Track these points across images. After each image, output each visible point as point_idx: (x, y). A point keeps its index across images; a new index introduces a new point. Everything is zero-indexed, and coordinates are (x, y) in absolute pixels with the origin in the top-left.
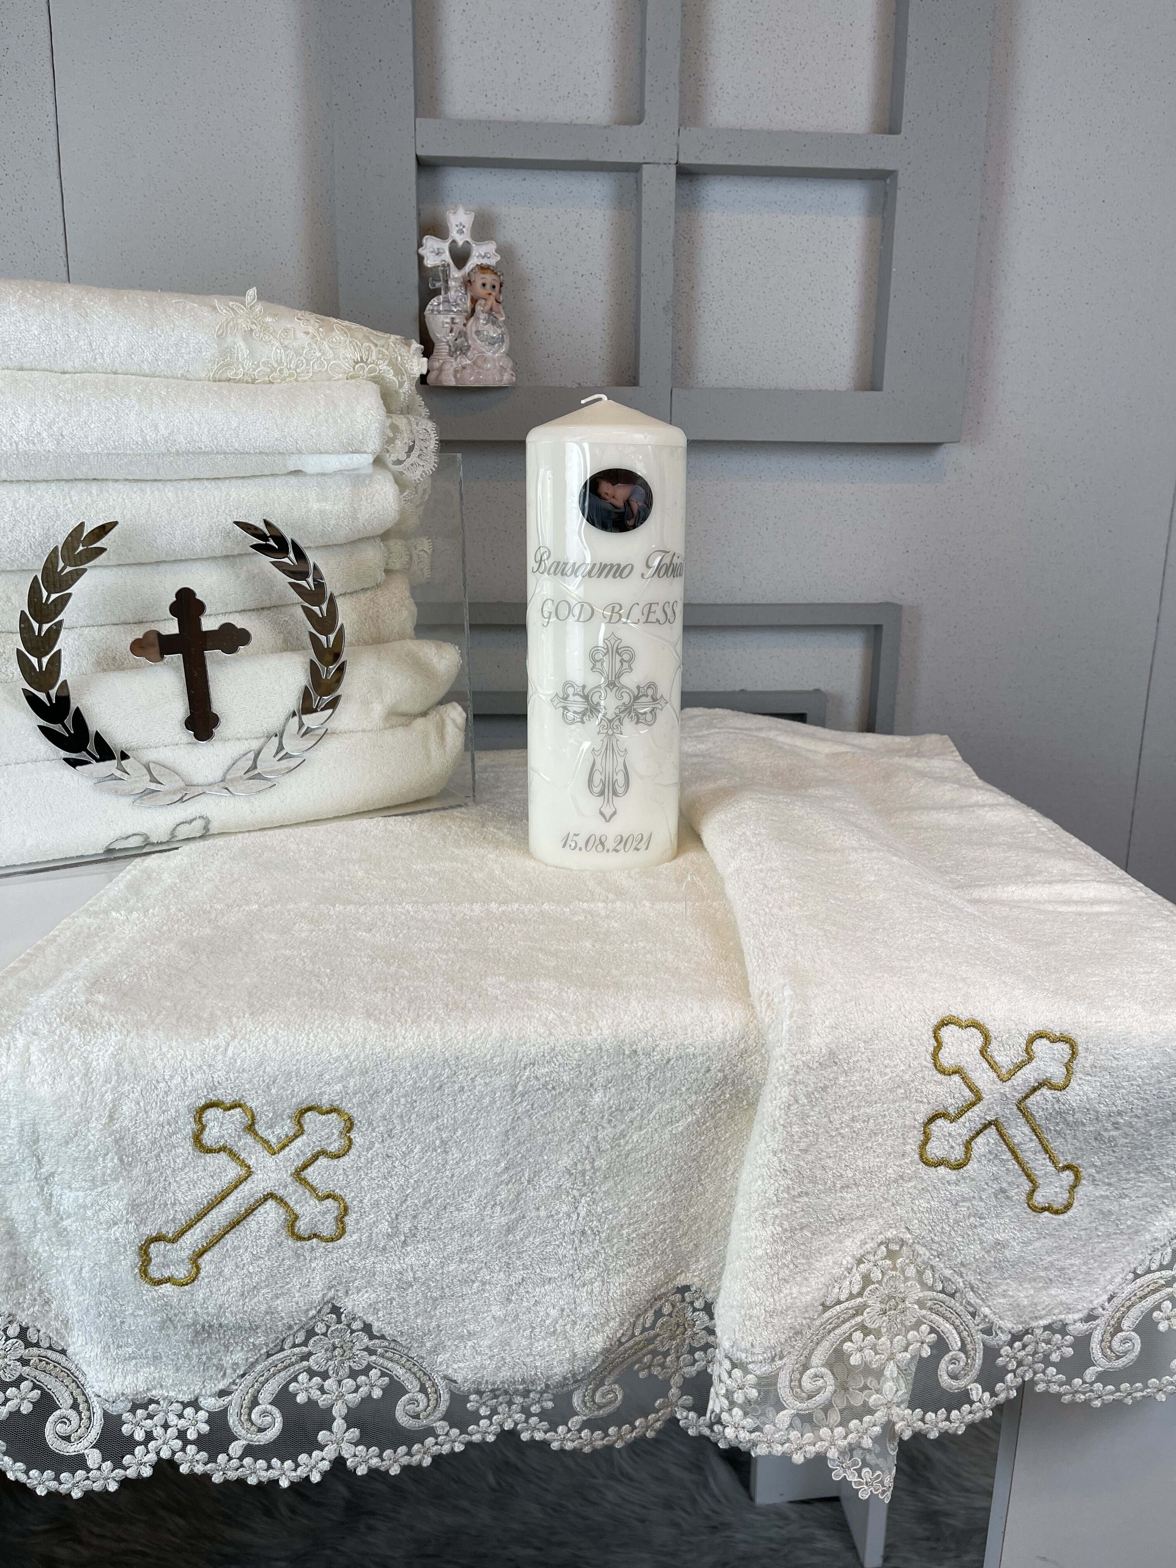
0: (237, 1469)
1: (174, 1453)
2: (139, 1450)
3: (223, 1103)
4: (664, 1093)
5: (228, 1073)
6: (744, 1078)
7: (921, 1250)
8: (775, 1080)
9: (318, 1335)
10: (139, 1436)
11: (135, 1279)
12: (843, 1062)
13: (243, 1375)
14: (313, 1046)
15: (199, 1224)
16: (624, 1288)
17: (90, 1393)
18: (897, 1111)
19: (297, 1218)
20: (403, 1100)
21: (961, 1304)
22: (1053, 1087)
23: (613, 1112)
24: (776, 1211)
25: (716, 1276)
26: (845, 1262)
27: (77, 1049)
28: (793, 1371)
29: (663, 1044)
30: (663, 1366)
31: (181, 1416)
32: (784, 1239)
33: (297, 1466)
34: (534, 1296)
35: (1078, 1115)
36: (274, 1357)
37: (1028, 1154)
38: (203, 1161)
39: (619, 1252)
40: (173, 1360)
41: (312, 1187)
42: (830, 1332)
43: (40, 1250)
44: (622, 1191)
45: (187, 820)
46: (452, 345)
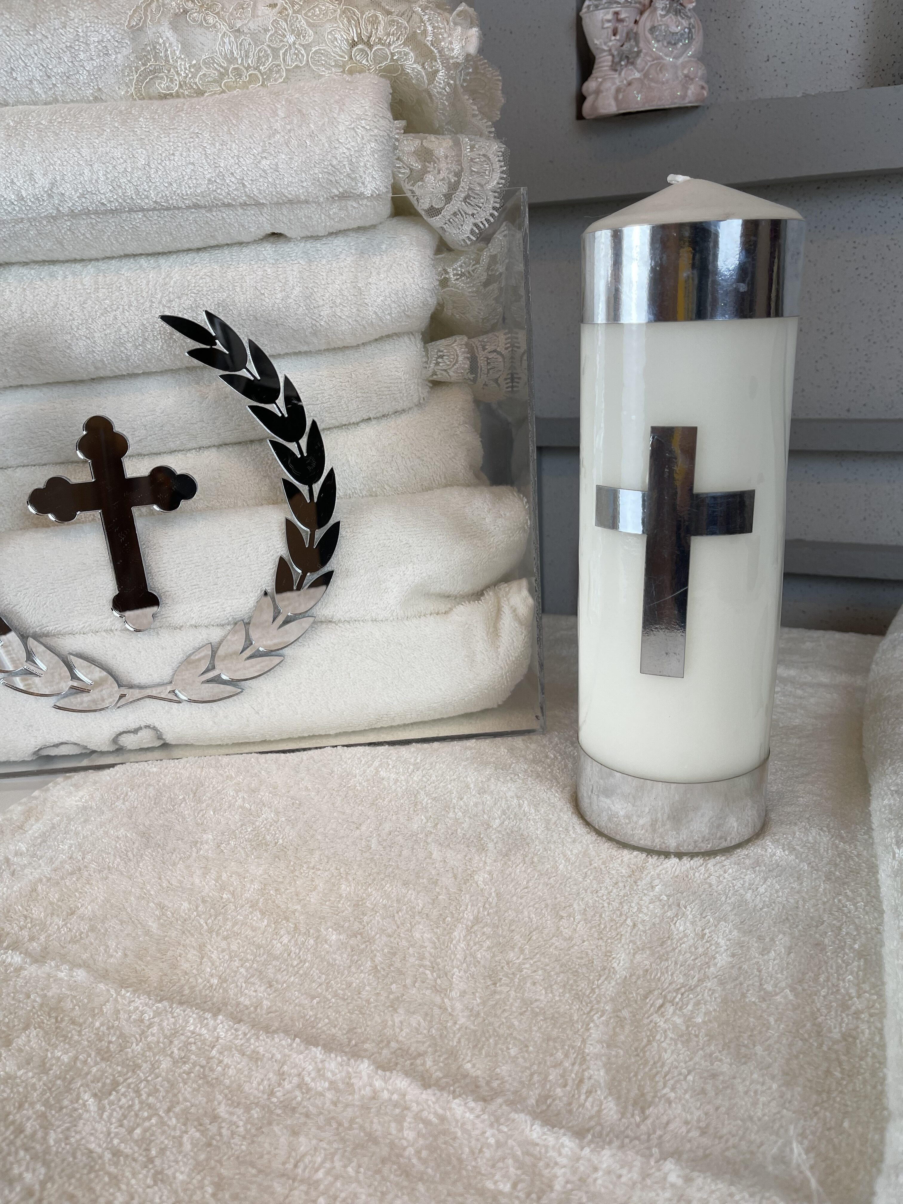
45: (129, 729)
46: (616, 53)
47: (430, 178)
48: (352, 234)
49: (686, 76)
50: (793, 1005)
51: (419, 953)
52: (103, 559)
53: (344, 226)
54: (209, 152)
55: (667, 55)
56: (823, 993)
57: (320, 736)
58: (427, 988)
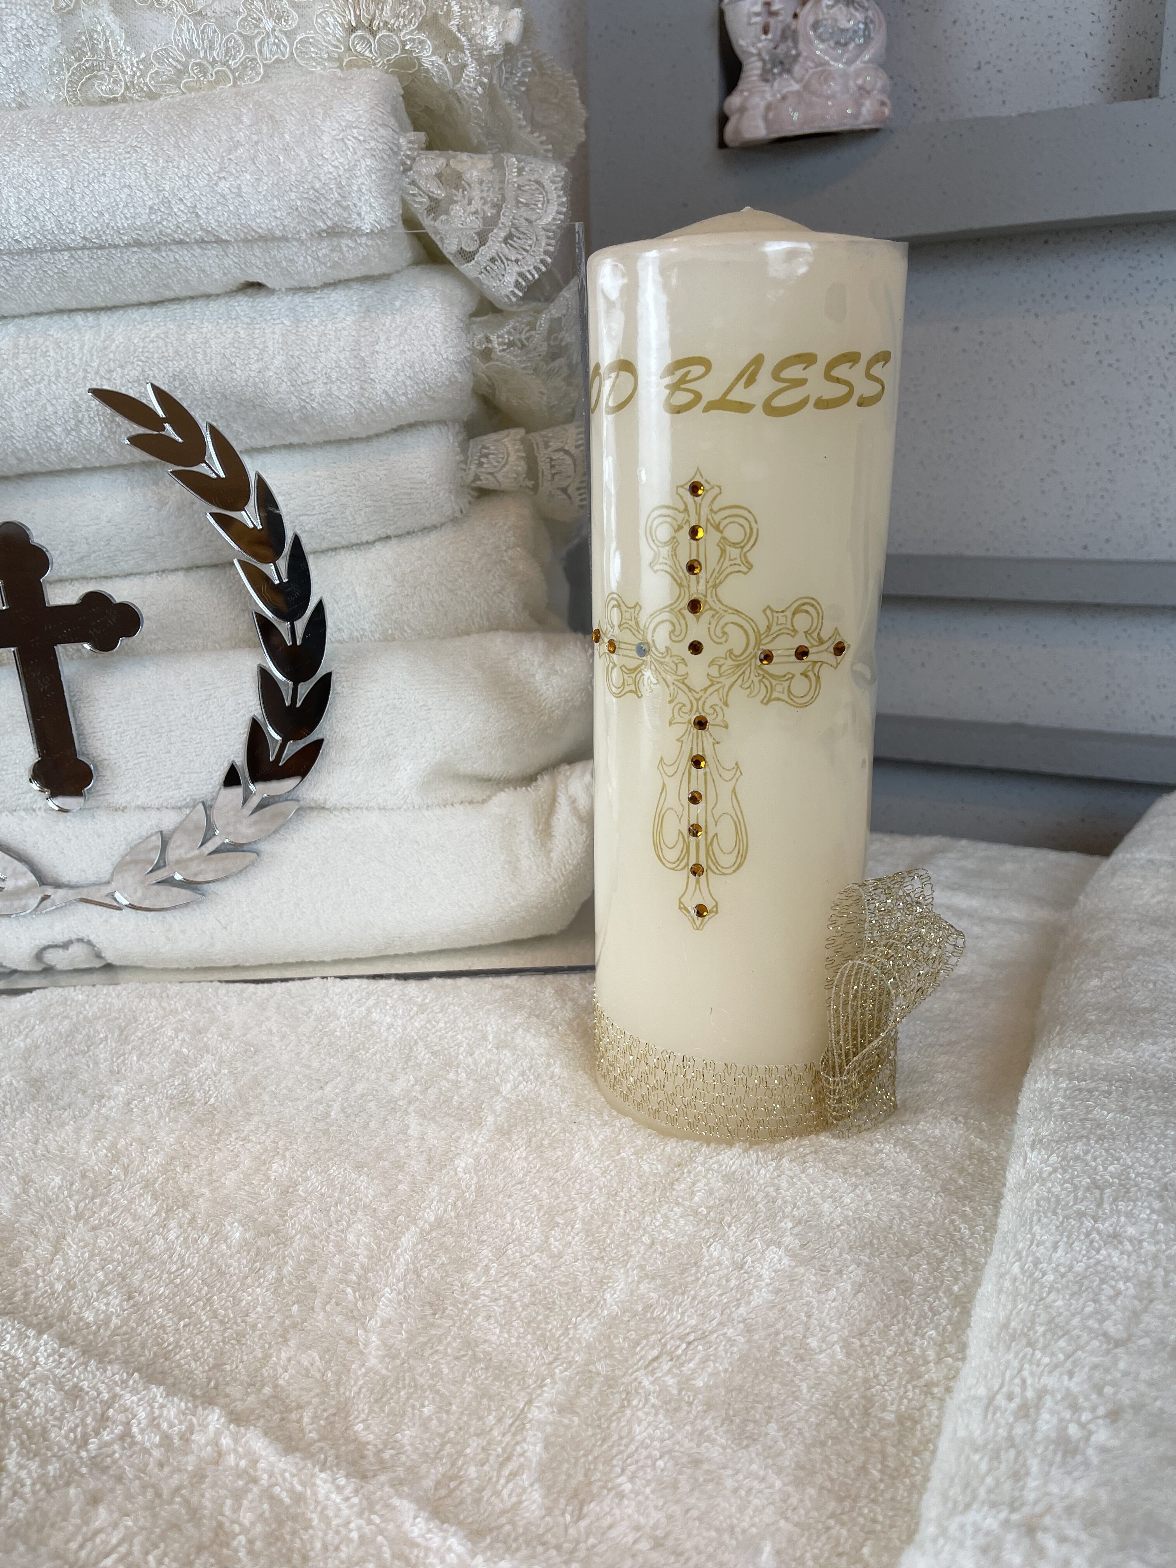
45: (56, 942)
46: (767, 57)
47: (457, 210)
48: (356, 286)
49: (861, 88)
50: (840, 1367)
51: (346, 1263)
52: (20, 713)
53: (342, 275)
54: (149, 171)
55: (835, 60)
56: (888, 1353)
57: (312, 963)
58: (341, 1313)
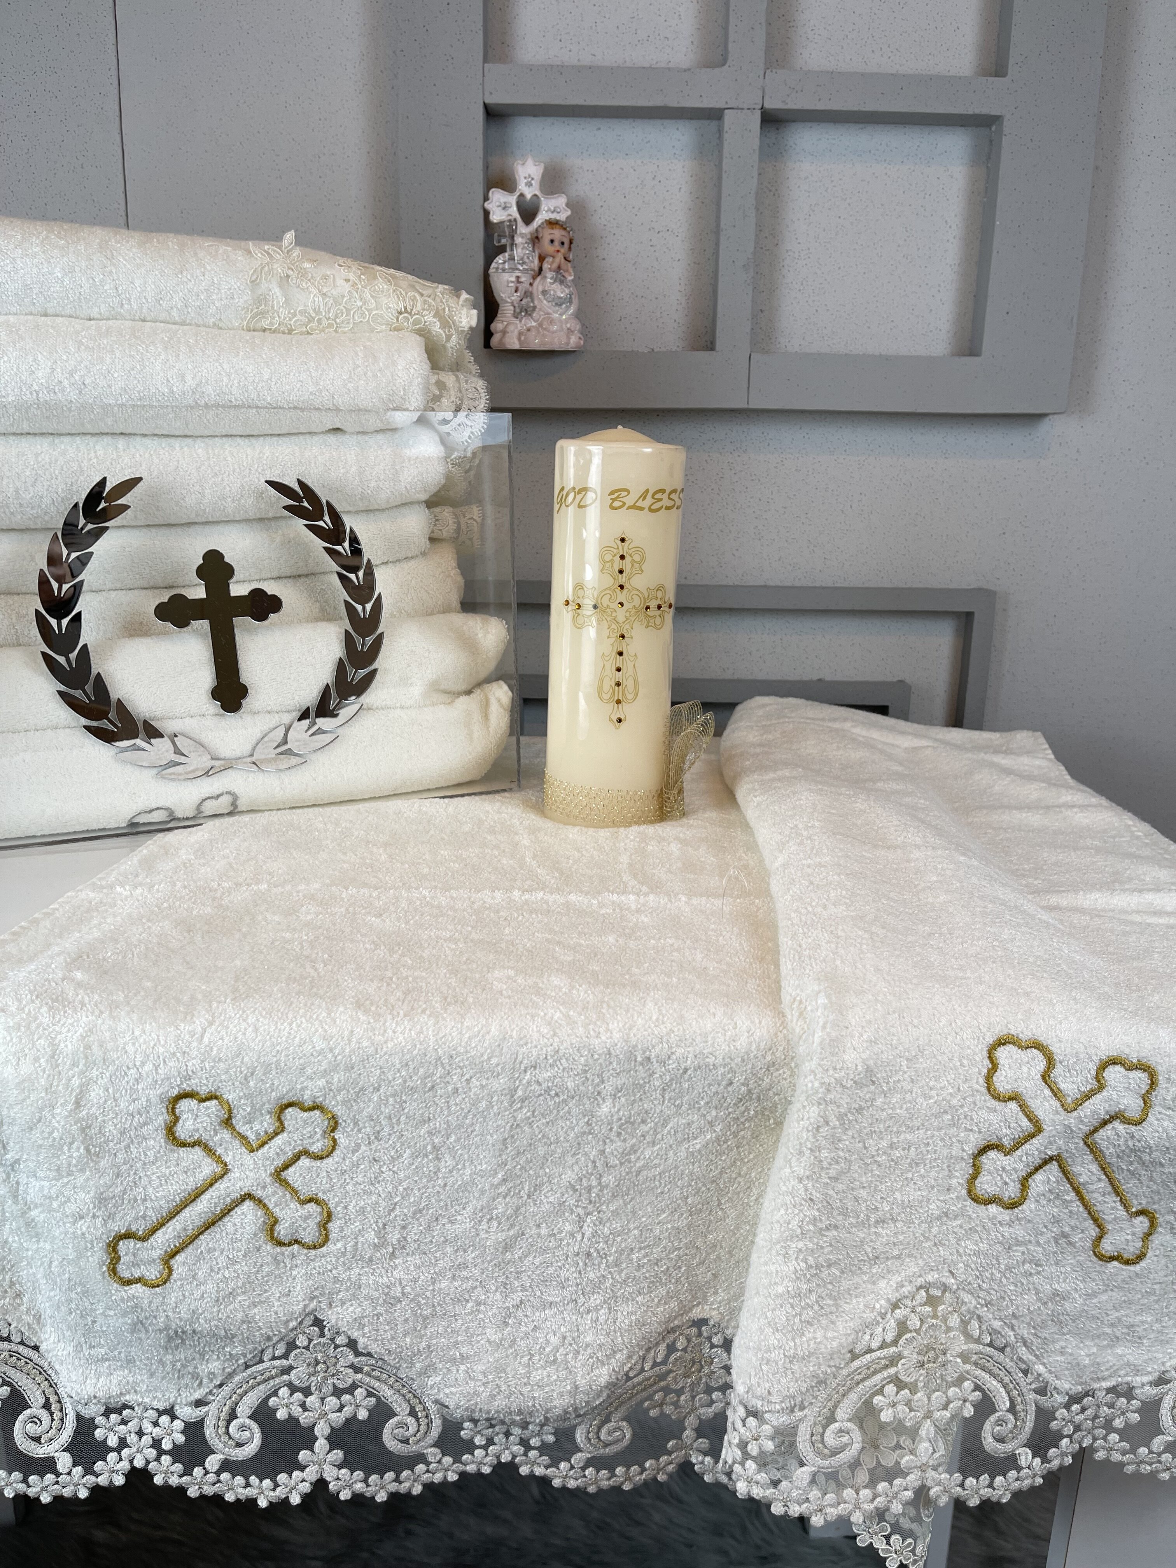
0: (214, 1484)
1: (148, 1462)
2: (112, 1457)
3: (198, 1093)
4: (680, 1107)
5: (202, 1061)
6: (771, 1094)
7: (967, 1297)
8: (803, 1098)
9: (299, 1348)
10: (112, 1441)
11: (104, 1278)
12: (882, 1081)
13: (220, 1386)
14: (295, 1037)
15: (170, 1222)
16: (633, 1318)
17: (63, 1393)
18: (942, 1140)
19: (276, 1221)
20: (391, 1100)
21: (1012, 1360)
22: (1126, 1121)
23: (622, 1125)
24: (800, 1245)
25: (734, 1312)
26: (877, 1306)
27: (45, 1029)
28: (815, 1424)
29: (680, 1051)
30: (676, 1404)
31: (156, 1424)
32: (808, 1276)
33: (276, 1485)
34: (533, 1321)
35: (1156, 1154)
36: (253, 1369)
37: (1095, 1195)
38: (176, 1155)
39: (628, 1278)
40: (145, 1365)
41: (293, 1188)
42: (858, 1383)
43: (10, 1240)
44: (631, 1212)
45: (213, 795)
46: (517, 305)
54: (313, 375)
